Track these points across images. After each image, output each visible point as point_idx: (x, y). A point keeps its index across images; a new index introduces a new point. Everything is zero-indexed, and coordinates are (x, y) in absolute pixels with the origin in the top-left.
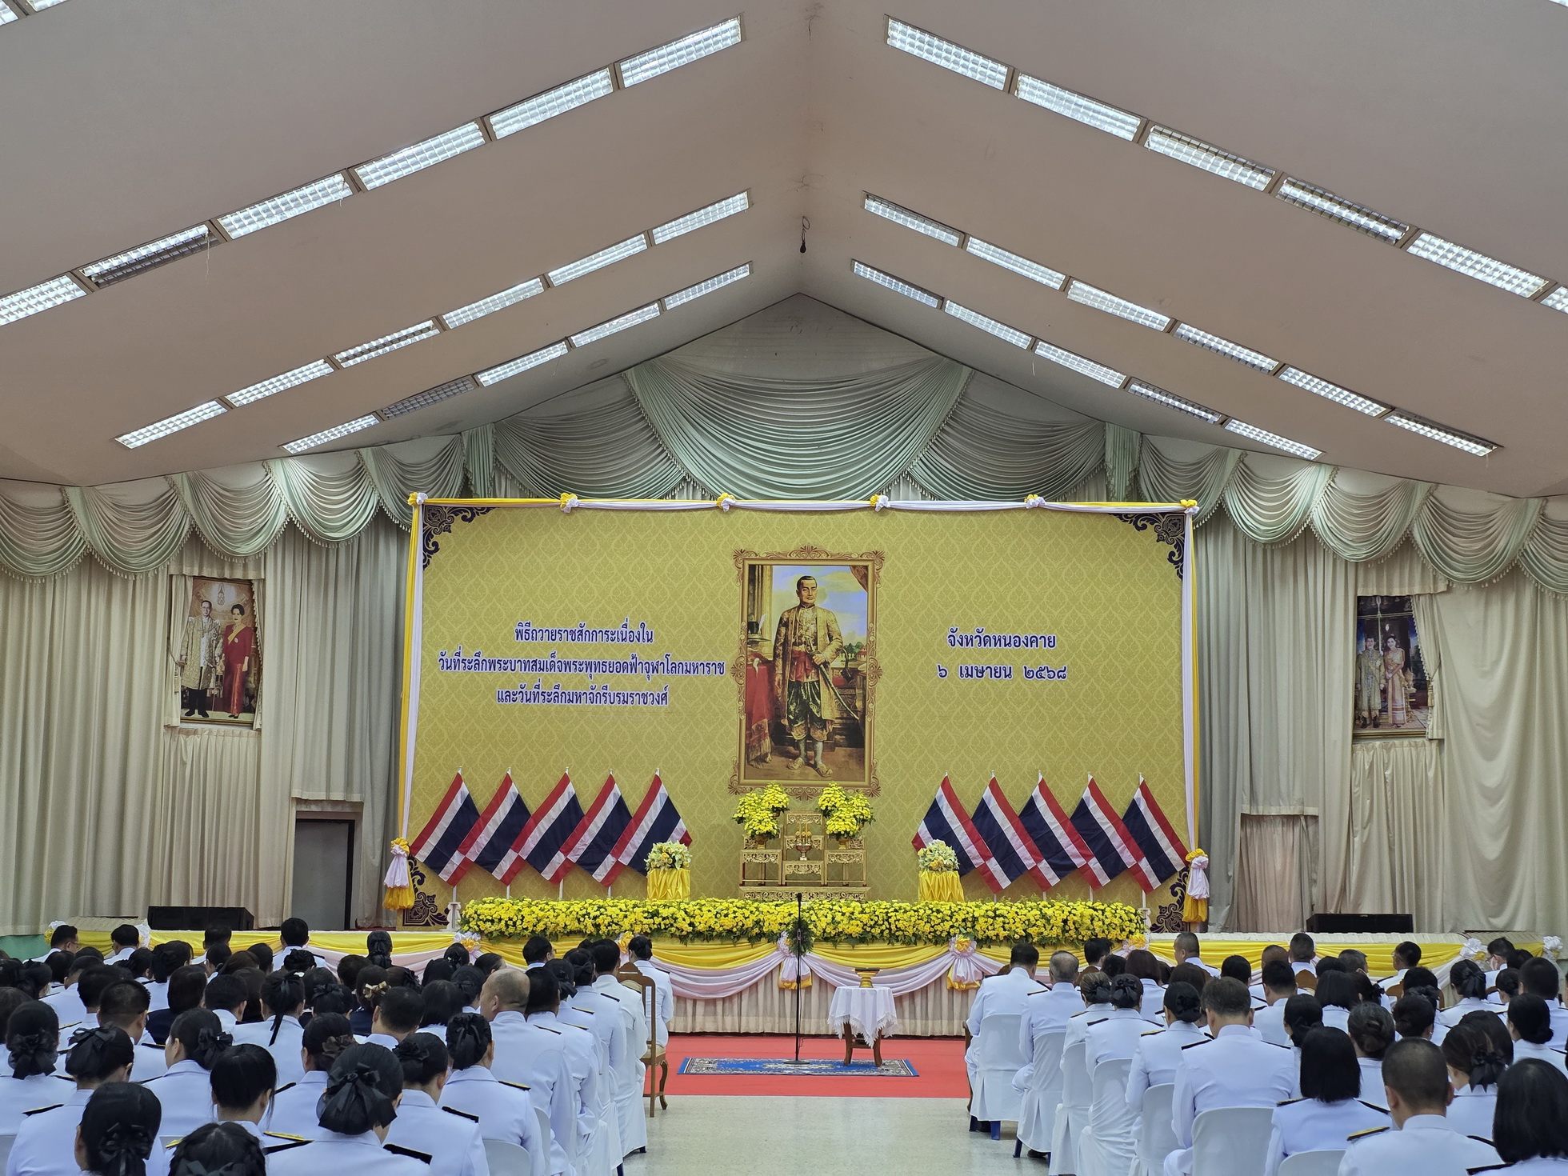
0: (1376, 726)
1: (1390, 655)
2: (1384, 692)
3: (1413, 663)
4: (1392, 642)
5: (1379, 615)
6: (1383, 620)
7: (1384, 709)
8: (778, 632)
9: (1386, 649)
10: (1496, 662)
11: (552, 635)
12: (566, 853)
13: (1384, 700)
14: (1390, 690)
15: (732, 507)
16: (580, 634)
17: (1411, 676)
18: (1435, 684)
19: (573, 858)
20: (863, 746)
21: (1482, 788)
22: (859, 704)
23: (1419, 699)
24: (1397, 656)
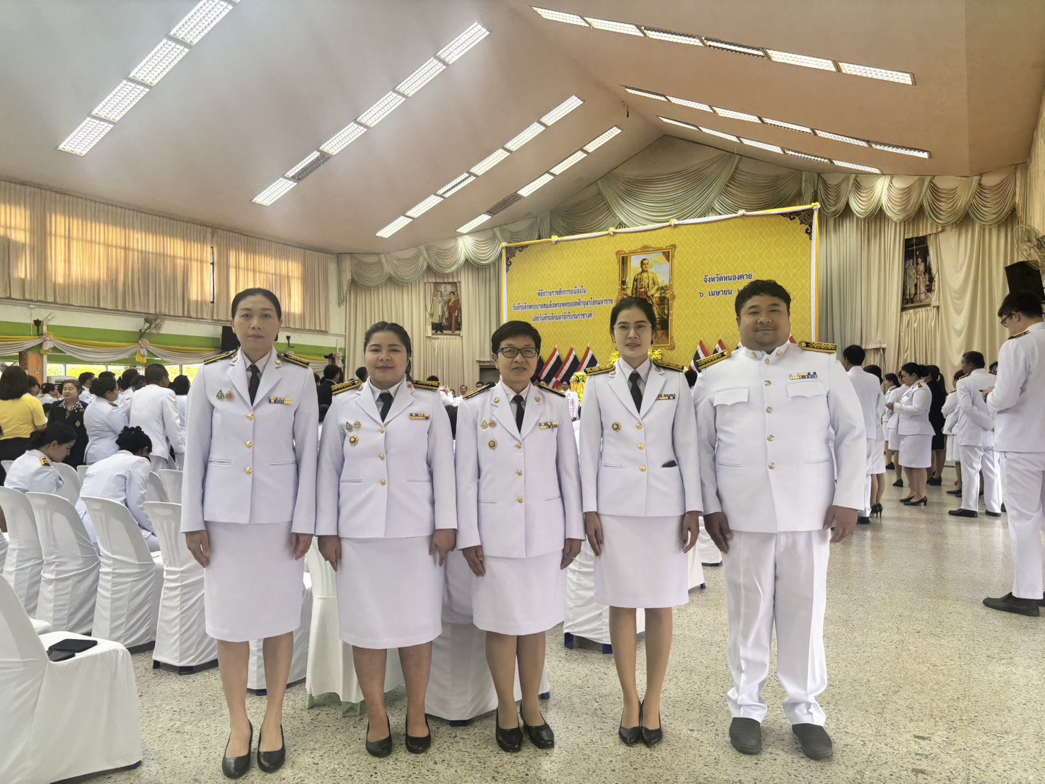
0: (912, 302)
1: (919, 267)
2: (916, 285)
3: (928, 270)
4: (920, 260)
5: (915, 247)
6: (916, 249)
7: (916, 294)
8: (634, 284)
9: (917, 264)
10: (963, 265)
11: (550, 293)
12: (556, 378)
13: (916, 289)
14: (918, 284)
15: (615, 233)
16: (559, 292)
17: (927, 276)
18: (936, 279)
19: (559, 379)
20: (668, 329)
21: (954, 329)
22: (666, 312)
23: (929, 289)
24: (921, 267)
